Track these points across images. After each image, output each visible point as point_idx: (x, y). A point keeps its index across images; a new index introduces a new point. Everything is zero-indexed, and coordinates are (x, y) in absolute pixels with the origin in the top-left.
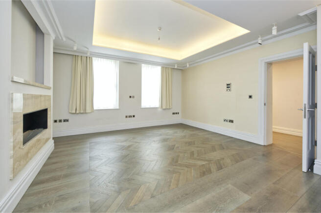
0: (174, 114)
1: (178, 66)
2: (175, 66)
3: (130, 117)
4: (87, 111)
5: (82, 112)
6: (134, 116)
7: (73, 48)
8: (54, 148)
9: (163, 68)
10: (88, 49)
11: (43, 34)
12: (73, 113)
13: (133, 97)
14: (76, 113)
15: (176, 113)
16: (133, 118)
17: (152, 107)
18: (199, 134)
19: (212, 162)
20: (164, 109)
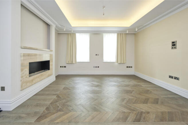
0: (127, 67)
1: (129, 32)
2: (126, 32)
3: (96, 67)
4: (73, 62)
5: (71, 63)
6: (98, 67)
7: (63, 30)
8: (55, 80)
9: (118, 34)
10: (72, 29)
11: (50, 25)
12: (67, 63)
13: (98, 55)
14: (68, 63)
15: (130, 67)
16: (98, 68)
17: (111, 61)
18: (142, 85)
19: (135, 112)
20: (120, 63)
